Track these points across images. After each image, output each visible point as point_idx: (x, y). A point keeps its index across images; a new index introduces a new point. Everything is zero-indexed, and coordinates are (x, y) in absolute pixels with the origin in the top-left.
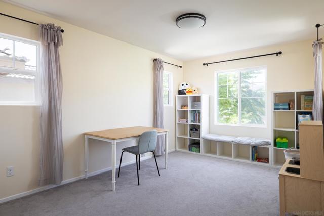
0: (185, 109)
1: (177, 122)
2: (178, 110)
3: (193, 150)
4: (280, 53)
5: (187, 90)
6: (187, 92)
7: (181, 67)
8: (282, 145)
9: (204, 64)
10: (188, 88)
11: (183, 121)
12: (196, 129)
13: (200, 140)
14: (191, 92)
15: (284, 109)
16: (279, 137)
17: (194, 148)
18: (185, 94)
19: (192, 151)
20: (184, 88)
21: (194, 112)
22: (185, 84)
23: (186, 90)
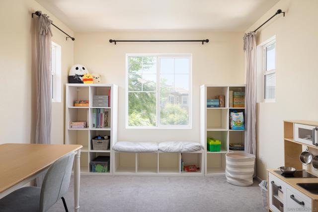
0: (81, 106)
1: (68, 127)
2: (69, 108)
3: (96, 169)
4: (207, 41)
5: (84, 77)
6: (86, 80)
7: (73, 39)
8: (216, 148)
9: (111, 41)
10: (86, 74)
11: (79, 126)
12: (102, 137)
13: (109, 153)
14: (91, 80)
15: (215, 106)
16: (212, 139)
17: (99, 167)
18: (81, 82)
19: (95, 171)
20: (79, 72)
21: (97, 111)
22: (80, 67)
23: (82, 76)
